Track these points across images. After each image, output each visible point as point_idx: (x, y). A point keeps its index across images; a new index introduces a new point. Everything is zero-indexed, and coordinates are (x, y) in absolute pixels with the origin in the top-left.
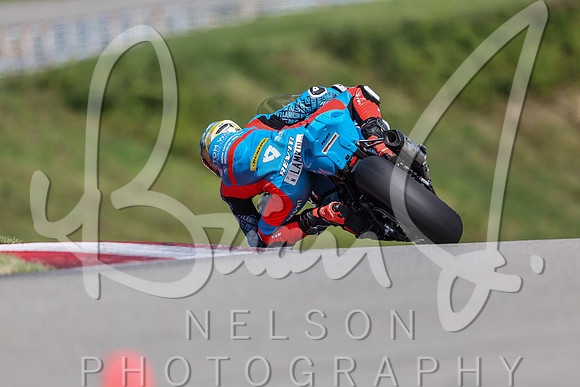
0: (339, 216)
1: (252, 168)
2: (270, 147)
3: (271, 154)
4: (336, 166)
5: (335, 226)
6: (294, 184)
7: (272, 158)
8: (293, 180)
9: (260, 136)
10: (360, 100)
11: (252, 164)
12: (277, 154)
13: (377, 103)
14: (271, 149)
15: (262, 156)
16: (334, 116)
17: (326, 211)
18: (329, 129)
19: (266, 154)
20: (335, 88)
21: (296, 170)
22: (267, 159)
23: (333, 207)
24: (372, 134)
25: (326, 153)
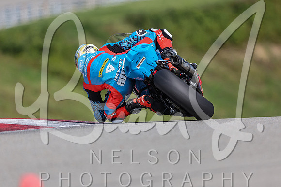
0: (148, 103)
1: (100, 76)
2: (109, 64)
3: (110, 69)
4: (145, 75)
5: (146, 108)
6: (123, 85)
7: (110, 71)
8: (122, 83)
9: (105, 58)
10: (161, 38)
11: (100, 73)
12: (113, 68)
13: (171, 39)
14: (110, 65)
15: (105, 70)
16: (143, 47)
17: (140, 100)
18: (140, 55)
19: (107, 68)
20: (150, 30)
21: (124, 77)
22: (107, 71)
23: (144, 98)
24: (167, 57)
25: (138, 68)
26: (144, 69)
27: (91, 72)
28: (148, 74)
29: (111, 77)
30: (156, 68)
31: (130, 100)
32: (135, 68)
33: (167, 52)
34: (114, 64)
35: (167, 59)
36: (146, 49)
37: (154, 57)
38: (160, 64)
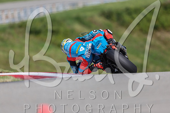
0: (101, 66)
1: (77, 53)
3: (82, 49)
5: (100, 69)
6: (89, 57)
7: (82, 50)
8: (88, 56)
9: (79, 44)
10: (107, 33)
12: (84, 49)
13: (112, 34)
14: (82, 47)
15: (79, 49)
16: (100, 38)
17: (98, 65)
18: (99, 42)
19: (81, 49)
20: (100, 30)
21: (89, 53)
22: (81, 50)
23: (100, 64)
24: (111, 43)
25: (98, 49)
26: (100, 49)
27: (71, 51)
28: (102, 52)
29: (83, 53)
30: (106, 49)
31: (92, 65)
32: (96, 49)
33: (111, 41)
34: (85, 47)
35: (111, 44)
36: (102, 39)
37: (105, 43)
38: (108, 47)
